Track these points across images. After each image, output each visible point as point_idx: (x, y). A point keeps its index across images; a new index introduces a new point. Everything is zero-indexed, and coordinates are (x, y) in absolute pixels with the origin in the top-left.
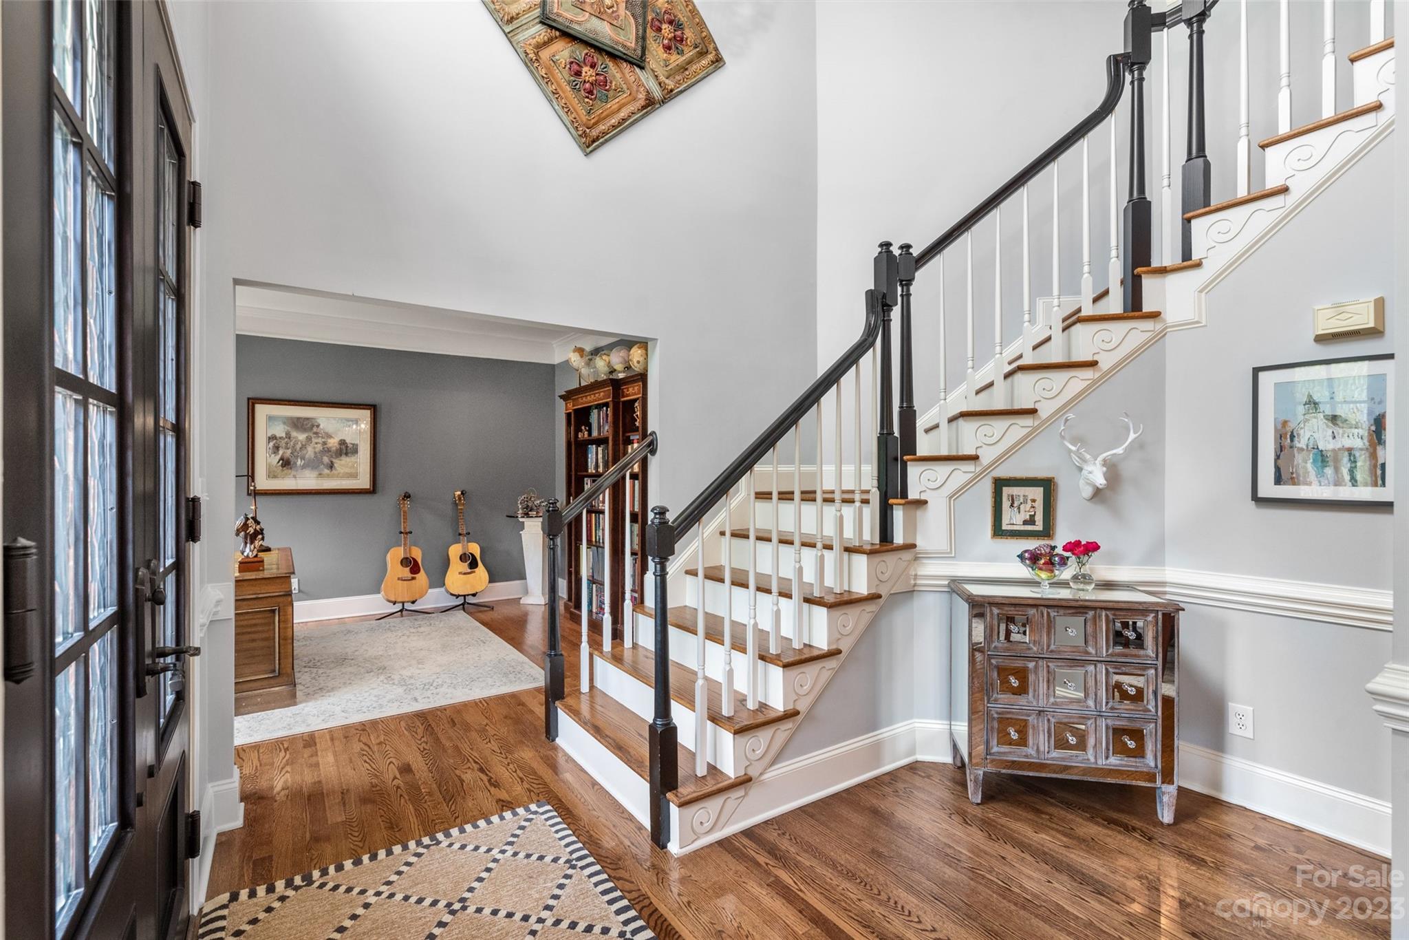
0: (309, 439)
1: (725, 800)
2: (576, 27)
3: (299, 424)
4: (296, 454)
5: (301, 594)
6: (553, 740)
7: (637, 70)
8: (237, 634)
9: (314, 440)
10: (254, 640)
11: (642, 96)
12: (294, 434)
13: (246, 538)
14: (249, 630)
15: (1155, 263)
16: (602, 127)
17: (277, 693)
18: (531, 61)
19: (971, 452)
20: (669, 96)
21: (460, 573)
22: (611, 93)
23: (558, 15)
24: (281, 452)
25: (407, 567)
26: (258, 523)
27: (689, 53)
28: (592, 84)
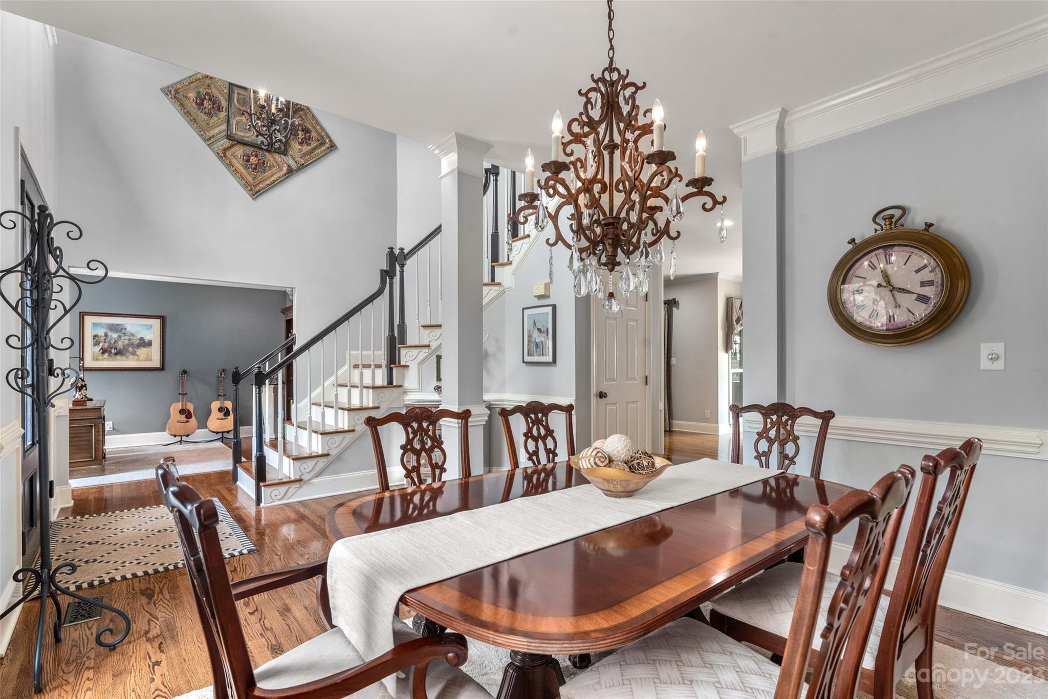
0: (120, 337)
1: (289, 488)
2: (246, 139)
3: (113, 328)
4: (111, 346)
5: (114, 431)
6: (236, 482)
7: (283, 156)
8: (70, 438)
9: (123, 338)
10: (80, 441)
11: (285, 169)
12: (110, 334)
13: (76, 389)
14: (78, 435)
15: (501, 261)
16: (261, 186)
17: (94, 468)
18: (223, 155)
19: (427, 343)
20: (302, 168)
21: (218, 419)
22: (267, 168)
23: (236, 134)
24: (101, 345)
25: (183, 414)
26: (83, 381)
27: (314, 144)
28: (256, 165)
